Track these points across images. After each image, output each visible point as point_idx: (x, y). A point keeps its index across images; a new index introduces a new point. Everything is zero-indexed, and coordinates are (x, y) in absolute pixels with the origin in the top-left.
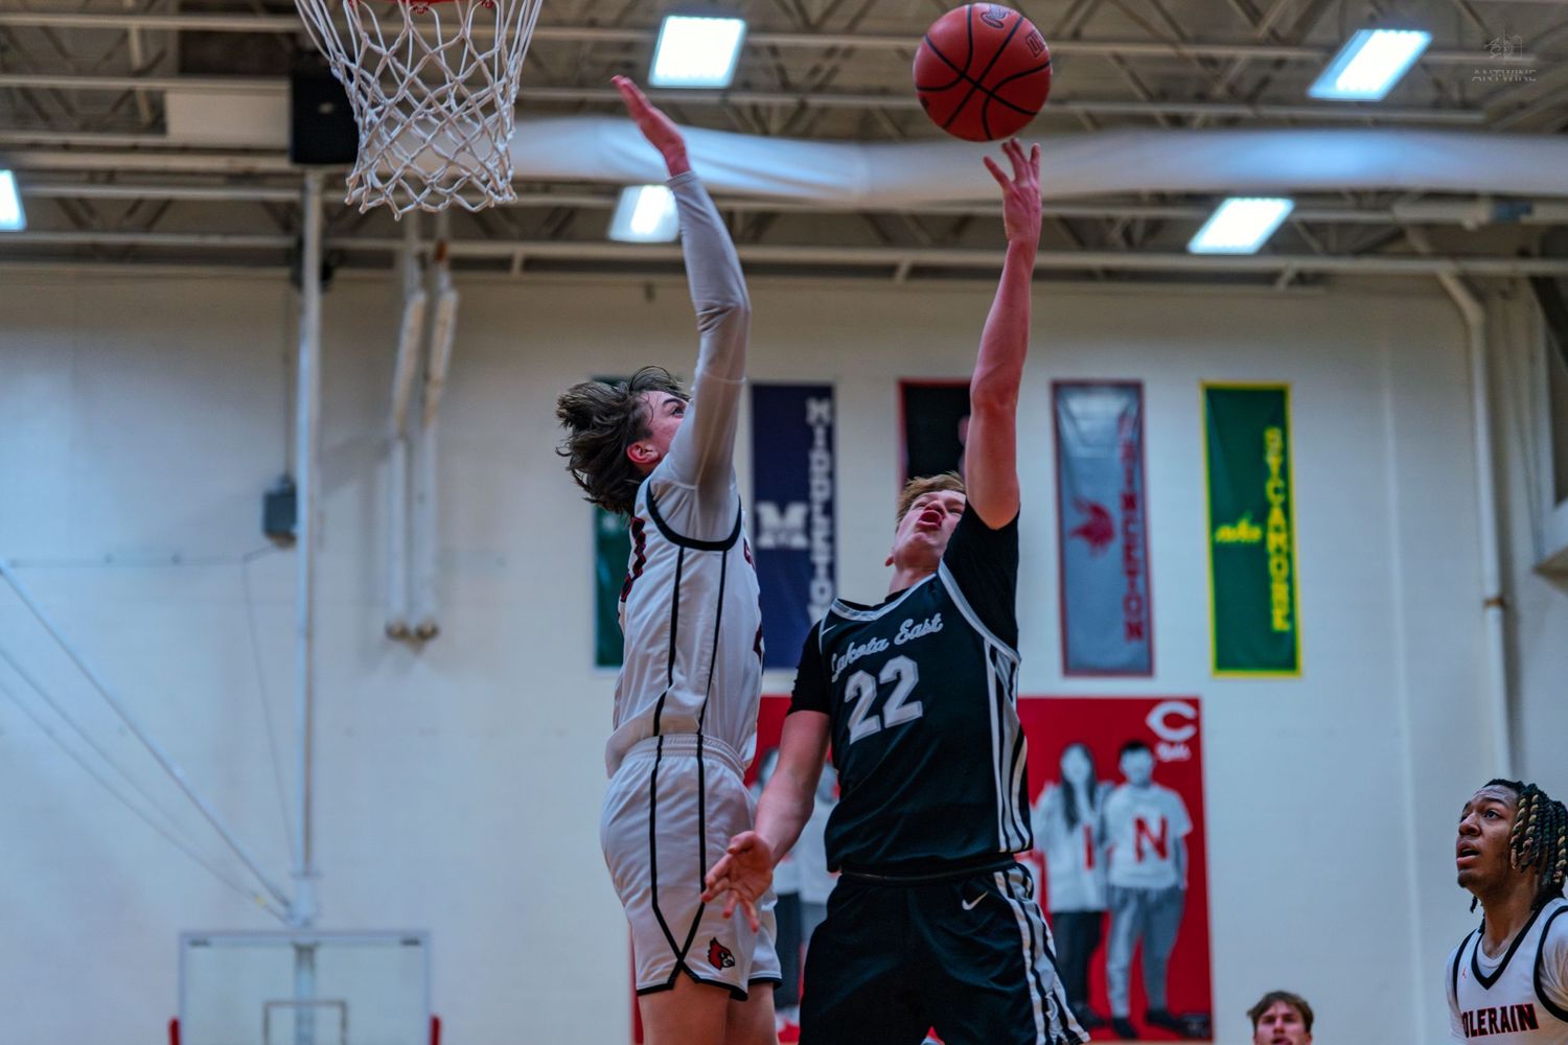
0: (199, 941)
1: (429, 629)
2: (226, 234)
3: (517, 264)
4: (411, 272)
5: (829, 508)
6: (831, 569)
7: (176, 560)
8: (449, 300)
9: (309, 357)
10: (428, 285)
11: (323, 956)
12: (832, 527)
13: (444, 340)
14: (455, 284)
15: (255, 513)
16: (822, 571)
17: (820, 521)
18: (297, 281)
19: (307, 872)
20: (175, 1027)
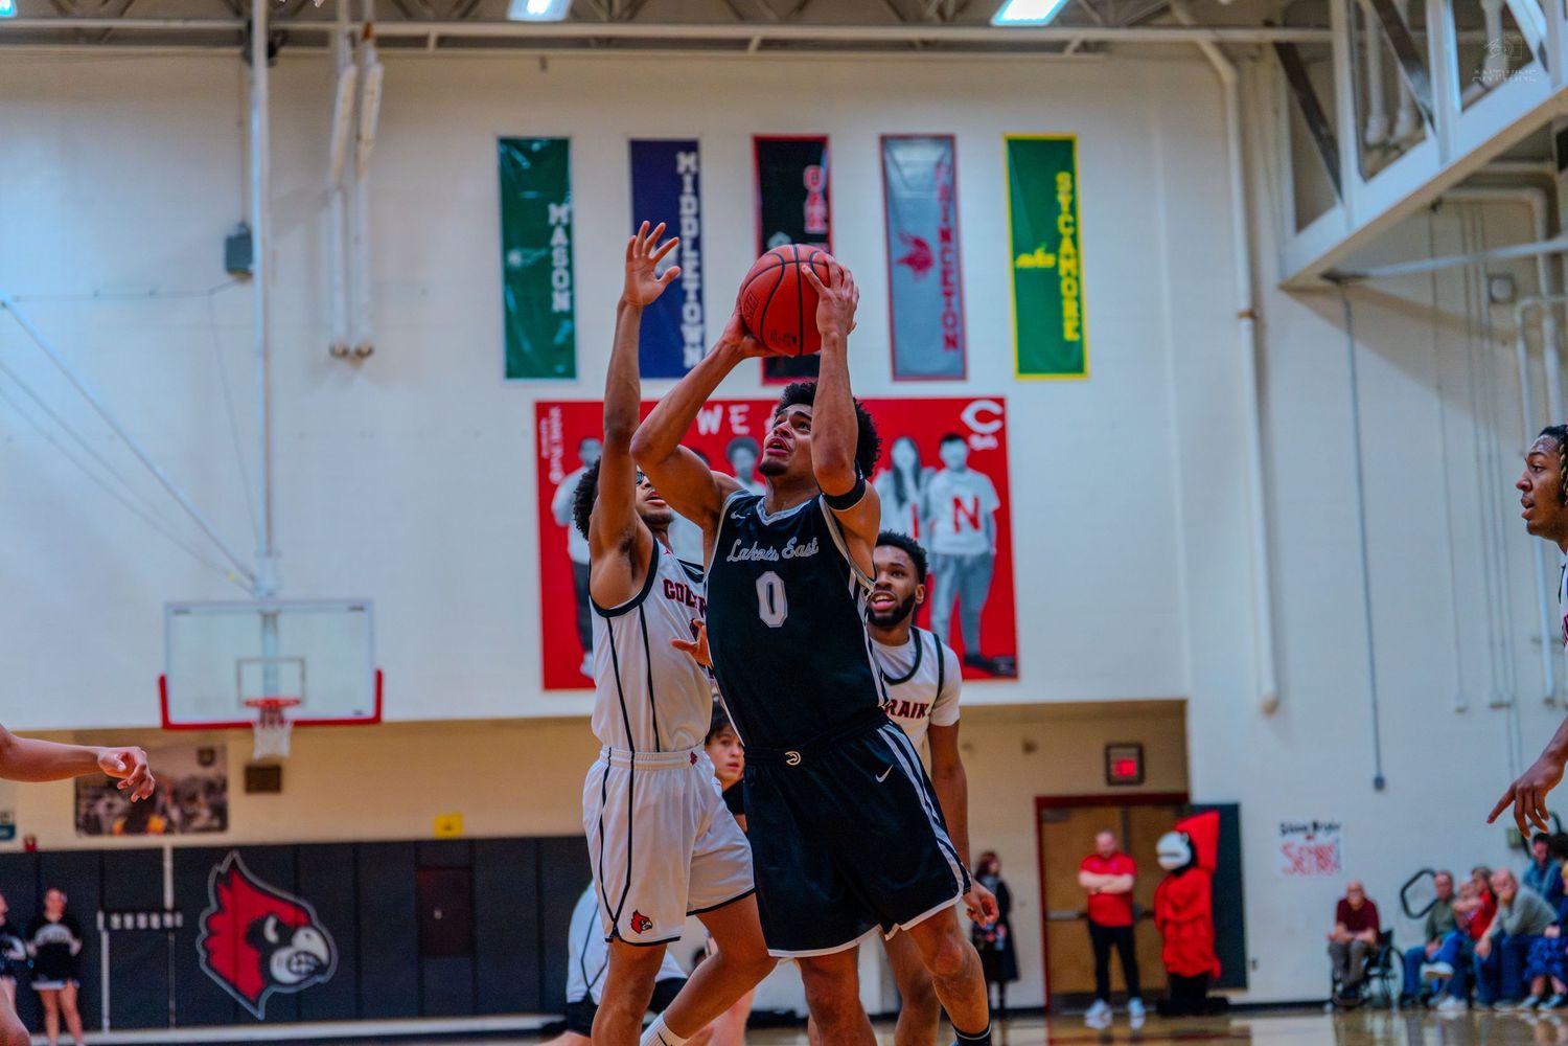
0: (180, 610)
1: (365, 350)
2: (187, 19)
3: (432, 42)
4: (343, 48)
5: (697, 244)
6: (699, 293)
7: (152, 294)
8: (376, 73)
9: (259, 121)
10: (357, 59)
11: (283, 620)
12: (700, 259)
13: (372, 106)
14: (380, 58)
15: (218, 253)
16: (691, 296)
17: (689, 254)
18: (247, 57)
19: (269, 553)
20: (163, 682)
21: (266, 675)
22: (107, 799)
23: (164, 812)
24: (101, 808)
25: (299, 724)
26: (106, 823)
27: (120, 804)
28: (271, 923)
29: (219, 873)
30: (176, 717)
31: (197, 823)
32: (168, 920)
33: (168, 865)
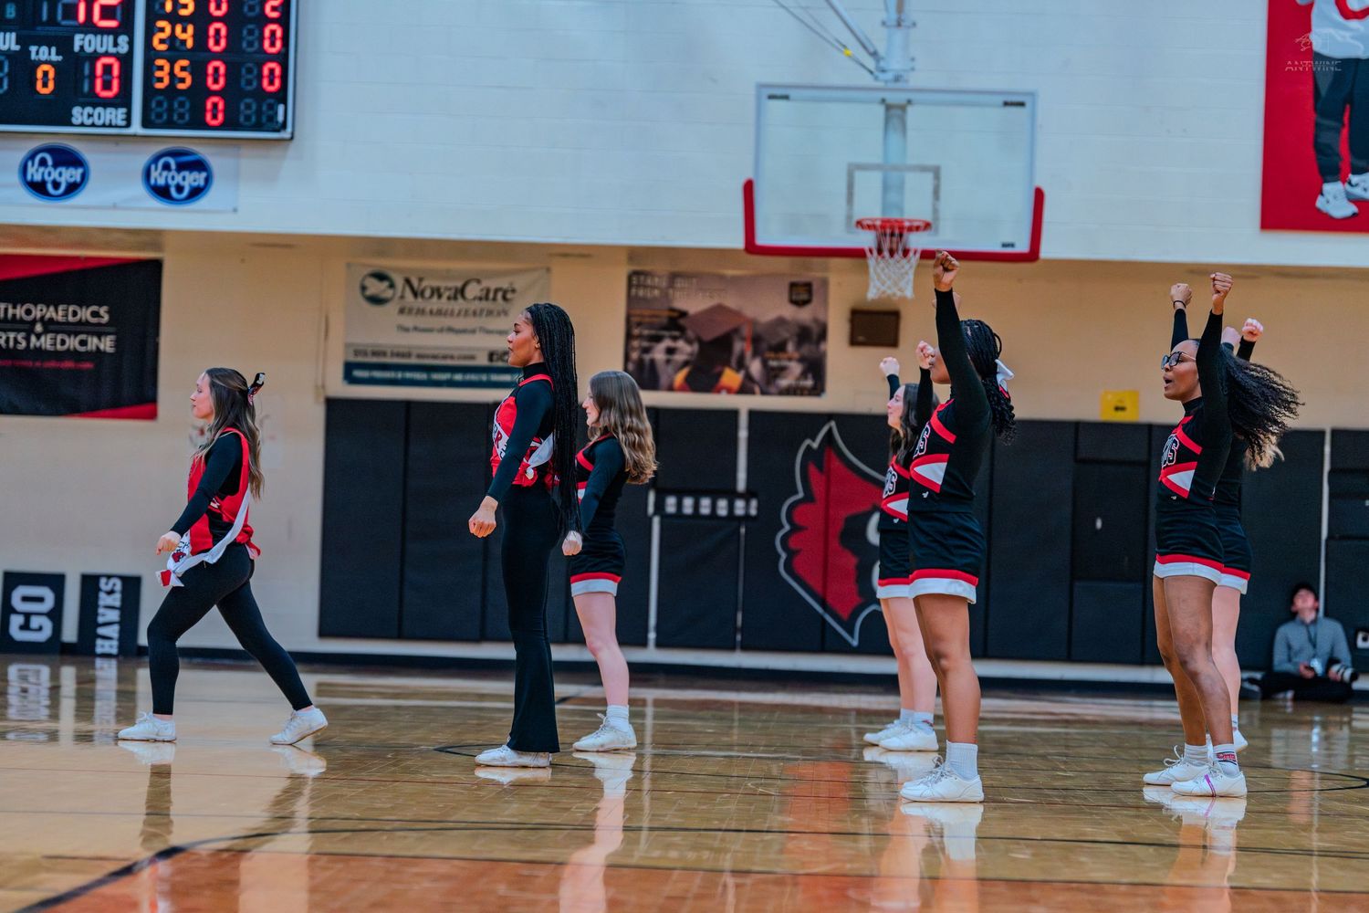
0: (777, 94)
11: (915, 115)
19: (899, 24)
20: (749, 188)
21: (886, 188)
22: (667, 343)
23: (741, 365)
24: (659, 354)
25: (927, 255)
26: (664, 374)
27: (685, 350)
28: (875, 518)
29: (809, 447)
30: (762, 239)
31: (784, 382)
32: (740, 507)
33: (743, 434)
